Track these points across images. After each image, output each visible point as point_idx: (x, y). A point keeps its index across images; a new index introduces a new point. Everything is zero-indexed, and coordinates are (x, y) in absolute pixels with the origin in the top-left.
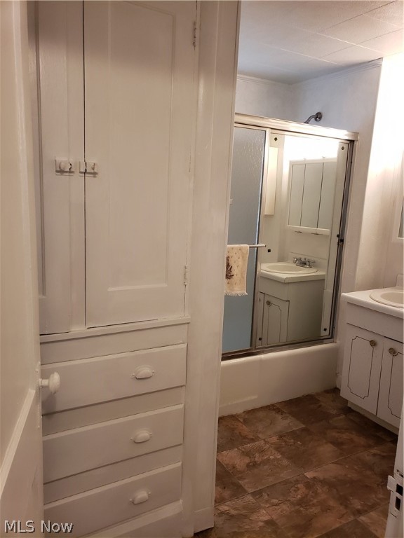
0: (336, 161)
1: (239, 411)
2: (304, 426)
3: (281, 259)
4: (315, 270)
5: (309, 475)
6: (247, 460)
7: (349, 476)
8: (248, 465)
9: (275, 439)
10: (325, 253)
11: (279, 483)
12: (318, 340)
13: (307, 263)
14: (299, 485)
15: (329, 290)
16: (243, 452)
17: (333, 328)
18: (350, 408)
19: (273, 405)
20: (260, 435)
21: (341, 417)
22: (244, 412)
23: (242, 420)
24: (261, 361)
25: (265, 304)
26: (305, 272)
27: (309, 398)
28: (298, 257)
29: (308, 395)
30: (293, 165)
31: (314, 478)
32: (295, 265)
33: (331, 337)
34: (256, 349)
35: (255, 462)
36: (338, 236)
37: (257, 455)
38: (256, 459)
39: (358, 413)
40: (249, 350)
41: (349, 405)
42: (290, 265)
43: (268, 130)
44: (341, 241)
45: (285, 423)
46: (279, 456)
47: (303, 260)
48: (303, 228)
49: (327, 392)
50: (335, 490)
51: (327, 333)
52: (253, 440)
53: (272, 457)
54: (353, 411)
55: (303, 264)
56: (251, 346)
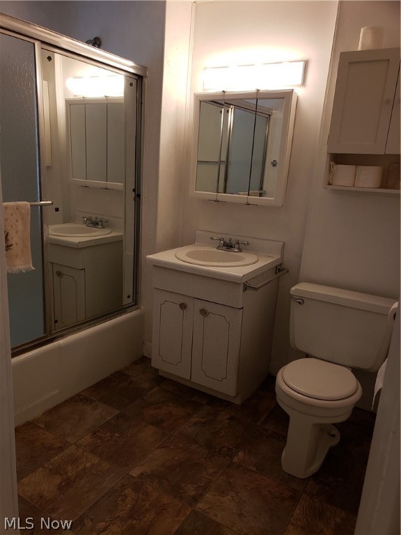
0: (123, 101)
1: (38, 413)
2: (118, 412)
3: (68, 219)
4: (109, 231)
5: (135, 472)
6: (57, 480)
7: (176, 458)
8: (60, 488)
9: (88, 439)
10: (119, 211)
11: (103, 497)
12: (121, 310)
13: (100, 223)
14: (126, 491)
15: (129, 253)
16: (51, 470)
17: (137, 293)
18: (162, 376)
19: (78, 395)
20: (70, 439)
21: (155, 390)
22: (44, 414)
23: (42, 426)
24: (60, 348)
25: (55, 275)
26: (98, 233)
27: (119, 376)
28: (88, 216)
29: (117, 372)
30: (70, 104)
31: (142, 474)
32: (85, 226)
33: (135, 303)
34: (51, 335)
35: (69, 479)
36: (134, 190)
37: (70, 468)
38: (69, 474)
39: (171, 380)
40: (44, 337)
41: (160, 373)
42: (79, 226)
43: (37, 44)
44: (138, 196)
45: (97, 414)
46: (96, 460)
47: (94, 220)
48: (90, 182)
49: (135, 363)
50: (166, 481)
51: (131, 300)
52: (61, 449)
53: (88, 465)
54: (166, 379)
55: (95, 224)
56: (45, 332)
